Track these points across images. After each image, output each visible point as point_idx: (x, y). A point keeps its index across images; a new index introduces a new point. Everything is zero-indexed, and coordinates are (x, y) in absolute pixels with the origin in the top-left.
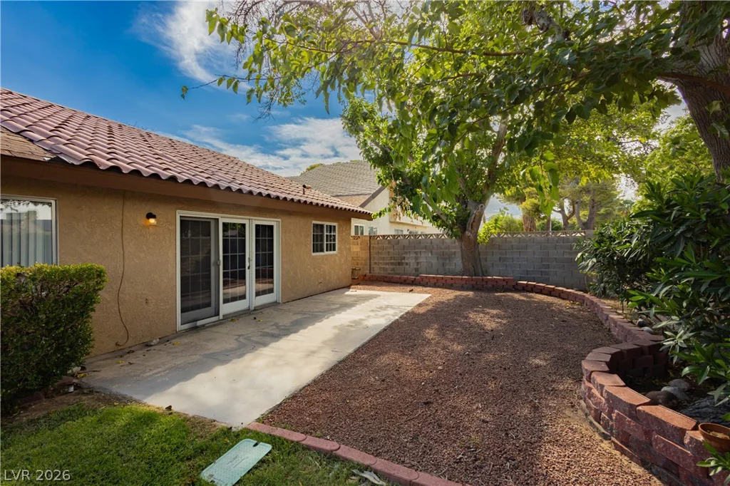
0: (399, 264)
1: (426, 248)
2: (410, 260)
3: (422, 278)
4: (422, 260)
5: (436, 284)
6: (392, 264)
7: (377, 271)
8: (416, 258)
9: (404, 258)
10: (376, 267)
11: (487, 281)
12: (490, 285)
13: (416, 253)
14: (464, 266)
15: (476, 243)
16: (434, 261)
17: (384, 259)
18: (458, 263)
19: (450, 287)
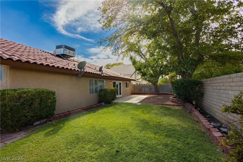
0: (141, 90)
1: (146, 87)
2: (143, 89)
3: (146, 93)
4: (146, 89)
5: (149, 94)
6: (139, 90)
7: (136, 92)
8: (144, 89)
9: (142, 89)
10: (135, 91)
11: (160, 93)
12: (160, 94)
13: (144, 88)
14: (155, 91)
15: (157, 86)
16: (148, 90)
17: (137, 89)
18: (153, 90)
19: (152, 94)
